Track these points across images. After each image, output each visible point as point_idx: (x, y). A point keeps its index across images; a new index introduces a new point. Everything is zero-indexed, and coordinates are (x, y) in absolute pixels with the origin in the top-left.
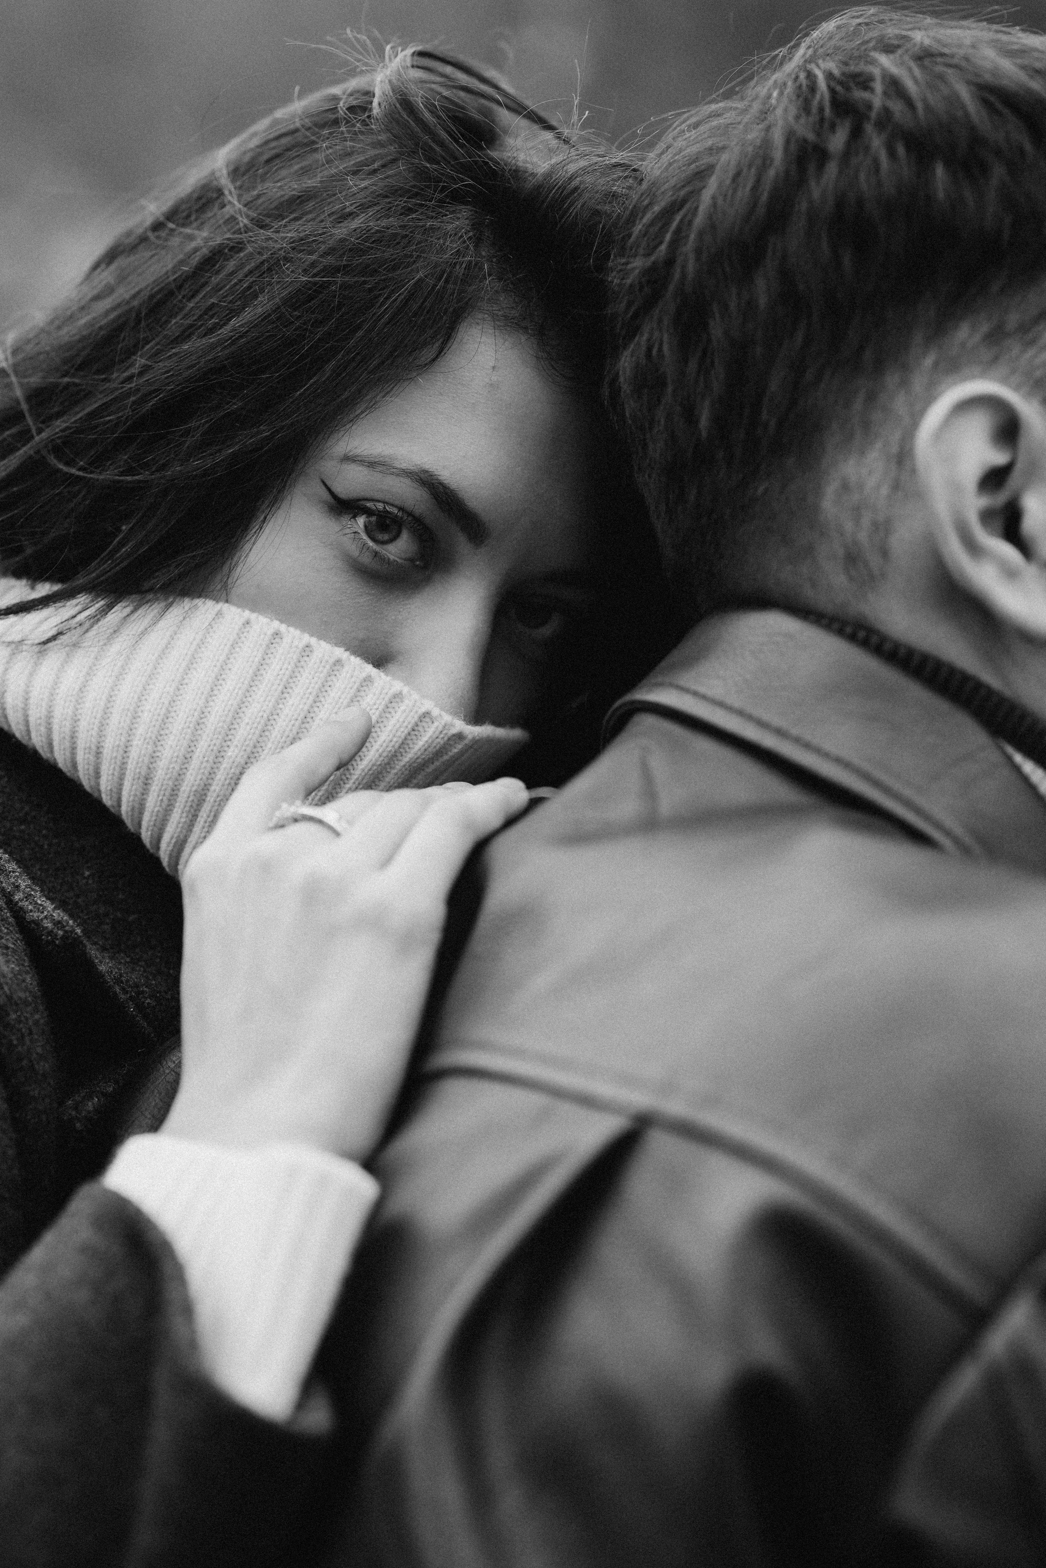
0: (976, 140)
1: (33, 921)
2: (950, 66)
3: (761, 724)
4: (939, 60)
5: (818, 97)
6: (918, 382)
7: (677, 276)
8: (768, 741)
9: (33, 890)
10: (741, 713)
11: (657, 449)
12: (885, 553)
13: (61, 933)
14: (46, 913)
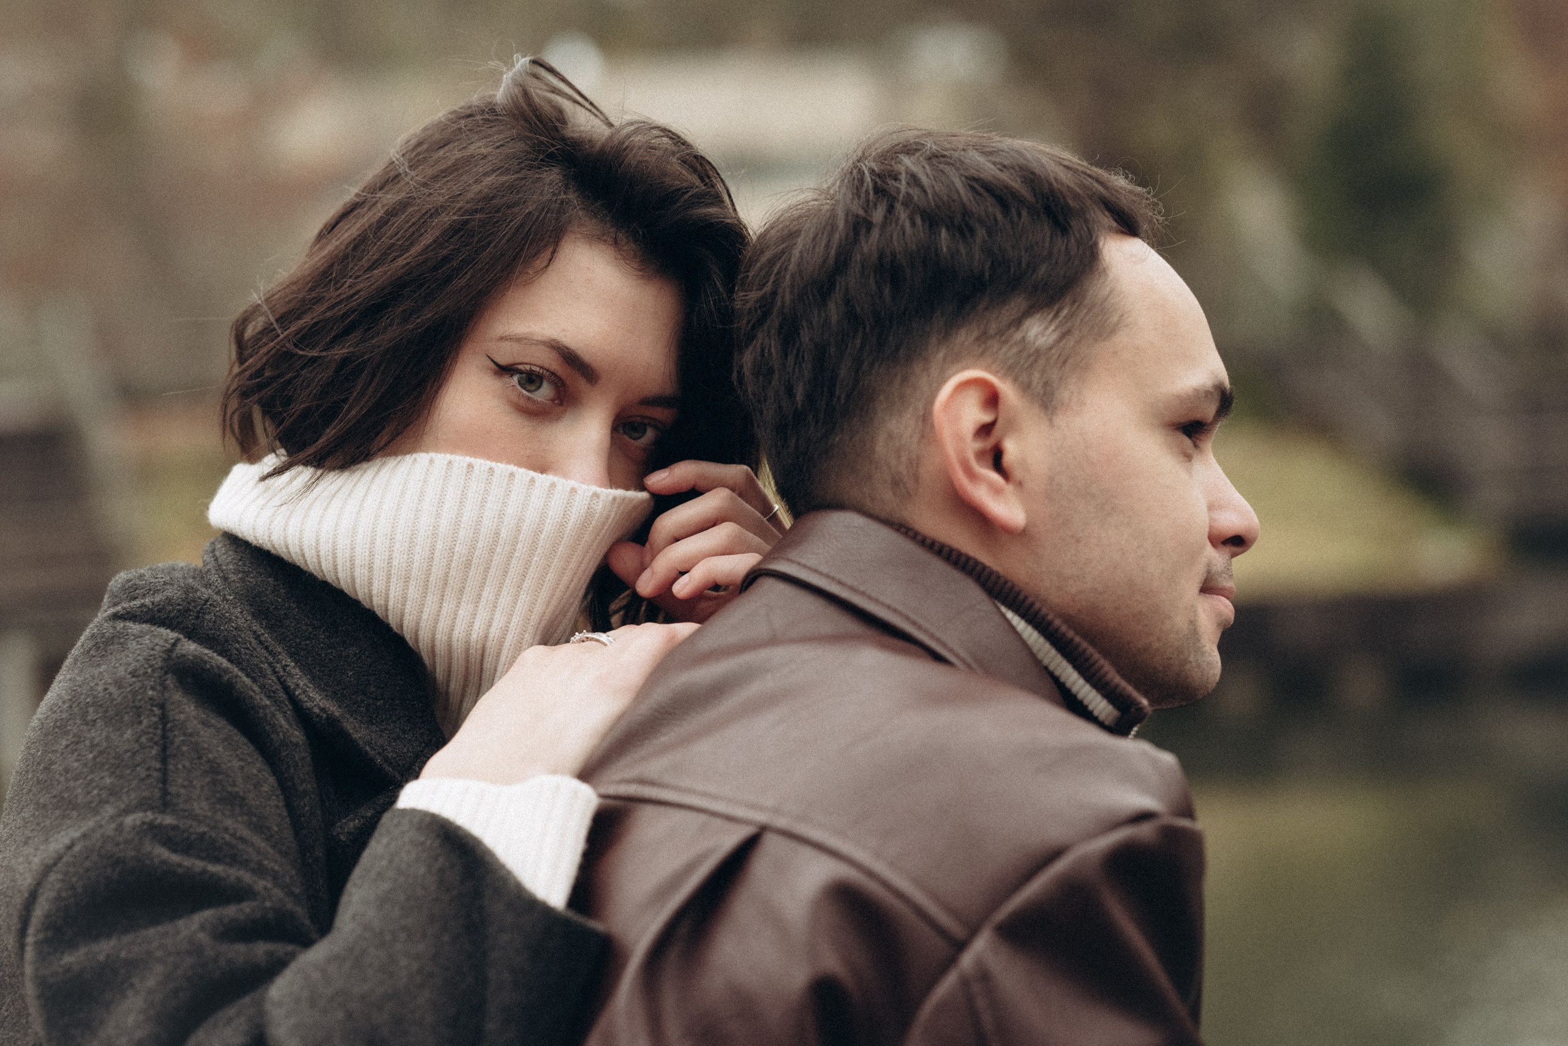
0: (966, 213)
1: (308, 709)
2: (949, 164)
3: (840, 583)
4: (942, 159)
5: (865, 185)
6: (934, 371)
7: (779, 304)
8: (844, 594)
9: (308, 687)
10: (827, 576)
11: (769, 413)
12: (917, 478)
13: (324, 716)
14: (315, 703)
